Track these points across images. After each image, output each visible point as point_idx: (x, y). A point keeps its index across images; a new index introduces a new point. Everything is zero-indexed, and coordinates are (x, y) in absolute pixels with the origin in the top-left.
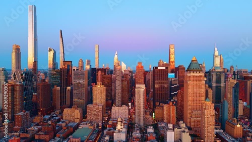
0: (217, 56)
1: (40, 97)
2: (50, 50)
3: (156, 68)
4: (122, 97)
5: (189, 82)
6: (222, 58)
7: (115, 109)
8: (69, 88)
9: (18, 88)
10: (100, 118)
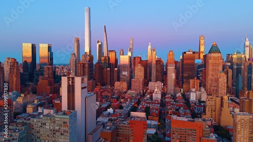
0: (247, 46)
1: (97, 74)
2: (98, 42)
3: (185, 53)
4: (157, 76)
5: (210, 61)
6: (251, 47)
7: (151, 84)
8: (116, 69)
9: (87, 66)
10: (141, 88)
